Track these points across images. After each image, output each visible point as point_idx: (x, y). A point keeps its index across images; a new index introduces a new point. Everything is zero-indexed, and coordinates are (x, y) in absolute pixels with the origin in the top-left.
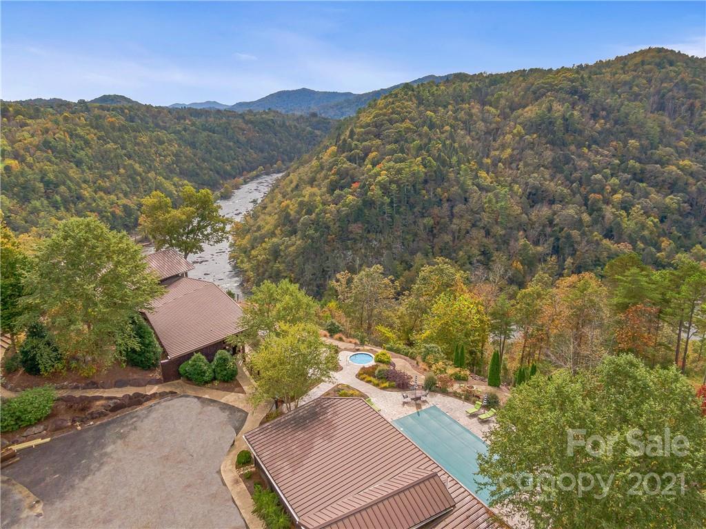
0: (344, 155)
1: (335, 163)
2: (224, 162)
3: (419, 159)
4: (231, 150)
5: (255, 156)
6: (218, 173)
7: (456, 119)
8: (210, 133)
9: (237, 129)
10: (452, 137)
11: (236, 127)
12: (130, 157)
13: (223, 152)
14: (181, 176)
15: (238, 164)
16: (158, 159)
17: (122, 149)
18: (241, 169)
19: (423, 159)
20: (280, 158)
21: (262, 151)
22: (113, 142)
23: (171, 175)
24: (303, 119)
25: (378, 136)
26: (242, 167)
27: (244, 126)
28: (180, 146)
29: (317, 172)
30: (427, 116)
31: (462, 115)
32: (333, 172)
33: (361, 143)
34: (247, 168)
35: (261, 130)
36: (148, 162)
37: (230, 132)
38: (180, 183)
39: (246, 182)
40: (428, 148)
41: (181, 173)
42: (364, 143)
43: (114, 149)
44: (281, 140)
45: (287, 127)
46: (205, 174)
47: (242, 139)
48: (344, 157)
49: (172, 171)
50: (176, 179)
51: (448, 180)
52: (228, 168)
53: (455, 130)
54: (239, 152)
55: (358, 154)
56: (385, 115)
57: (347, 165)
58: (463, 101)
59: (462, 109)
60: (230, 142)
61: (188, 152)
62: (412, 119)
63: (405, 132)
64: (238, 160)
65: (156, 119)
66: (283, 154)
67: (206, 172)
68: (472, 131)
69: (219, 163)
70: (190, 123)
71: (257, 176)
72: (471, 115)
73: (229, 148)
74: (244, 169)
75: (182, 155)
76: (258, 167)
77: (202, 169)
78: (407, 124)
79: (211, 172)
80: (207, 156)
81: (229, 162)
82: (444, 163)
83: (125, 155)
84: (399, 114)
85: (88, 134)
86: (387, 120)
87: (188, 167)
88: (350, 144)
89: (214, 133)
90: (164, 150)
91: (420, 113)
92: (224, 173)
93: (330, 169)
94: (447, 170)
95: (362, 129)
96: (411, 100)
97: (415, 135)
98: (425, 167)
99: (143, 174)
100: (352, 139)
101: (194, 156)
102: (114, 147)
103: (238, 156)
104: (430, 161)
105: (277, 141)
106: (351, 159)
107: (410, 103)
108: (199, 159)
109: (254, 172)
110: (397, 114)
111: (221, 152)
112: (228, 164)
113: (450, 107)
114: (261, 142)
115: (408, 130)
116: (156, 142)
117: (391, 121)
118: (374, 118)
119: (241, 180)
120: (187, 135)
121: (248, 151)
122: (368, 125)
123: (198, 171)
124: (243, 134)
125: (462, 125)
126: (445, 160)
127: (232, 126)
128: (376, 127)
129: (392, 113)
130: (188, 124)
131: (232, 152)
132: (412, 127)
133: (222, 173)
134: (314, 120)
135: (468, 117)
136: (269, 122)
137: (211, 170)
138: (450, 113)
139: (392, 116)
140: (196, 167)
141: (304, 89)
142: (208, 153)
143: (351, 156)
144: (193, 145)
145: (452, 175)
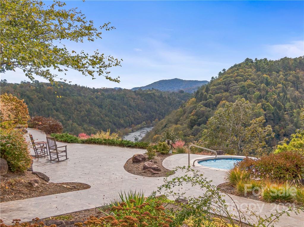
0: (201, 103)
1: (195, 108)
2: (119, 117)
3: (260, 104)
4: (125, 110)
5: (140, 115)
6: (115, 124)
7: (286, 80)
8: (113, 100)
9: (130, 98)
10: (284, 91)
11: (130, 97)
12: (57, 110)
13: (120, 112)
14: (90, 124)
15: (129, 120)
16: (76, 113)
17: (53, 105)
18: (130, 123)
19: (263, 105)
20: (157, 117)
21: (146, 112)
22: (48, 101)
23: (83, 123)
24: (175, 94)
25: (226, 91)
26: (131, 122)
27: (135, 96)
28: (91, 105)
29: (180, 116)
30: (264, 78)
31: (291, 77)
32: (192, 114)
33: (214, 95)
34: (135, 122)
35: (146, 99)
36: (69, 114)
37: (126, 99)
38: (88, 128)
39: (133, 131)
40: (266, 97)
41: (90, 123)
42: (216, 95)
43: (48, 105)
44: (159, 106)
45: (163, 98)
46: (105, 124)
47: (133, 104)
48: (201, 104)
49: (84, 121)
50: (85, 126)
51: (284, 120)
52: (122, 122)
53: (286, 88)
54: (130, 112)
55: (212, 102)
56: (231, 77)
57: (203, 109)
58: (290, 70)
59: (290, 74)
60: (125, 106)
61: (96, 110)
62: (252, 80)
63: (247, 87)
64: (129, 117)
65: (80, 92)
66: (160, 114)
67: (107, 123)
68: (300, 88)
69: (116, 118)
70: (100, 94)
71: (141, 128)
72: (298, 78)
73: (123, 109)
74: (132, 123)
75: (92, 111)
76: (142, 122)
77: (104, 121)
78: (249, 82)
79: (110, 123)
80: (109, 114)
81: (123, 118)
82: (279, 108)
83: (54, 109)
84: (242, 76)
85: (32, 95)
86: (234, 80)
87: (95, 119)
88: (206, 96)
89: (115, 100)
90: (80, 108)
91: (259, 76)
92: (119, 124)
93: (191, 112)
94: (282, 112)
95: (215, 87)
96: (251, 68)
97: (255, 89)
98: (265, 110)
99: (64, 121)
100: (208, 93)
101: (100, 113)
102: (48, 104)
103: (129, 115)
104: (268, 106)
105: (156, 106)
106: (206, 105)
107: (250, 70)
108: (103, 115)
109: (140, 125)
110: (241, 76)
111: (118, 111)
112: (122, 119)
113: (281, 73)
114: (145, 106)
115: (249, 86)
116: (76, 102)
117: (236, 81)
118: (224, 79)
119: (130, 129)
120: (97, 101)
121: (136, 111)
122: (219, 84)
123: (102, 121)
124: (134, 101)
125: (291, 84)
126: (280, 106)
127: (127, 96)
128: (225, 84)
129: (237, 76)
130: (99, 95)
131: (125, 111)
132: (252, 84)
133: (117, 124)
134: (182, 94)
135: (295, 79)
136: (152, 95)
137: (110, 122)
138: (281, 76)
139: (237, 78)
140: (100, 119)
141: (176, 79)
142: (110, 112)
143: (206, 103)
144: (100, 106)
145: (286, 116)
